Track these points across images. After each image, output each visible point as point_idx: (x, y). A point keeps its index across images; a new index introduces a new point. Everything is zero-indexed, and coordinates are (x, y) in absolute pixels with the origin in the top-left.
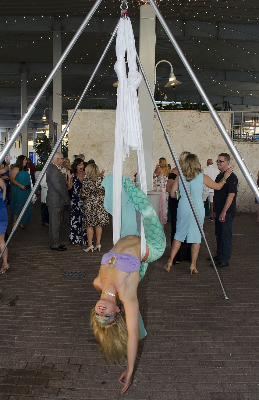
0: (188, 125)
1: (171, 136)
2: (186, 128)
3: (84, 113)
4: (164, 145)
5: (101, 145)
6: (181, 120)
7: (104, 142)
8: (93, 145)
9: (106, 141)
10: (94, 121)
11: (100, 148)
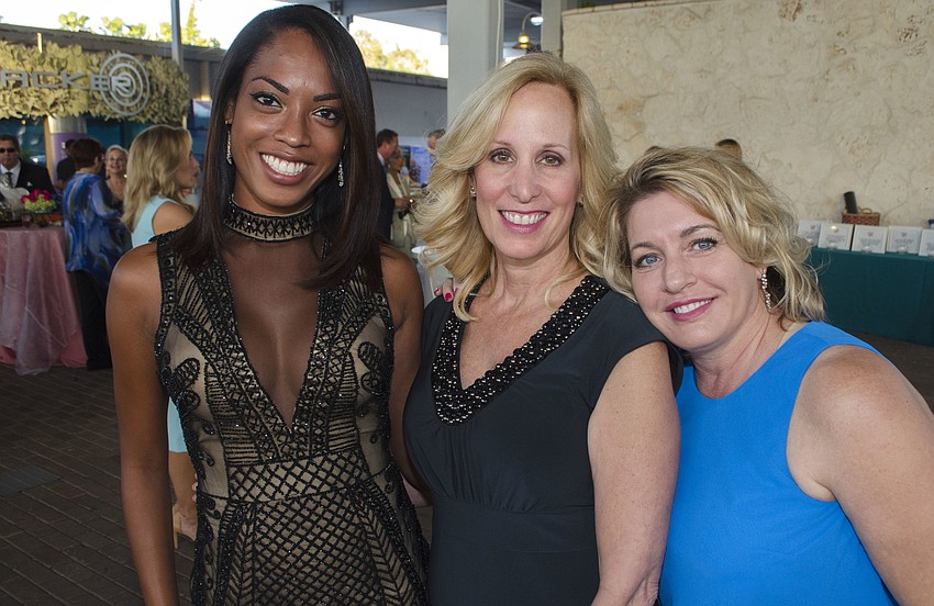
0: (910, 26)
1: (851, 67)
2: (903, 39)
3: (601, 18)
4: (827, 98)
5: (641, 107)
6: (888, 10)
7: (650, 97)
8: (620, 108)
9: (655, 92)
10: (626, 39)
11: (638, 114)
